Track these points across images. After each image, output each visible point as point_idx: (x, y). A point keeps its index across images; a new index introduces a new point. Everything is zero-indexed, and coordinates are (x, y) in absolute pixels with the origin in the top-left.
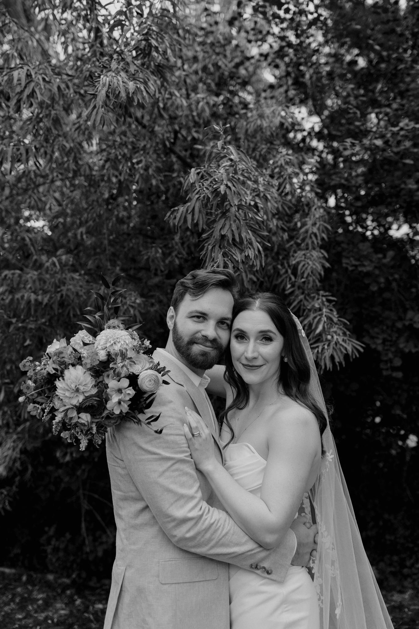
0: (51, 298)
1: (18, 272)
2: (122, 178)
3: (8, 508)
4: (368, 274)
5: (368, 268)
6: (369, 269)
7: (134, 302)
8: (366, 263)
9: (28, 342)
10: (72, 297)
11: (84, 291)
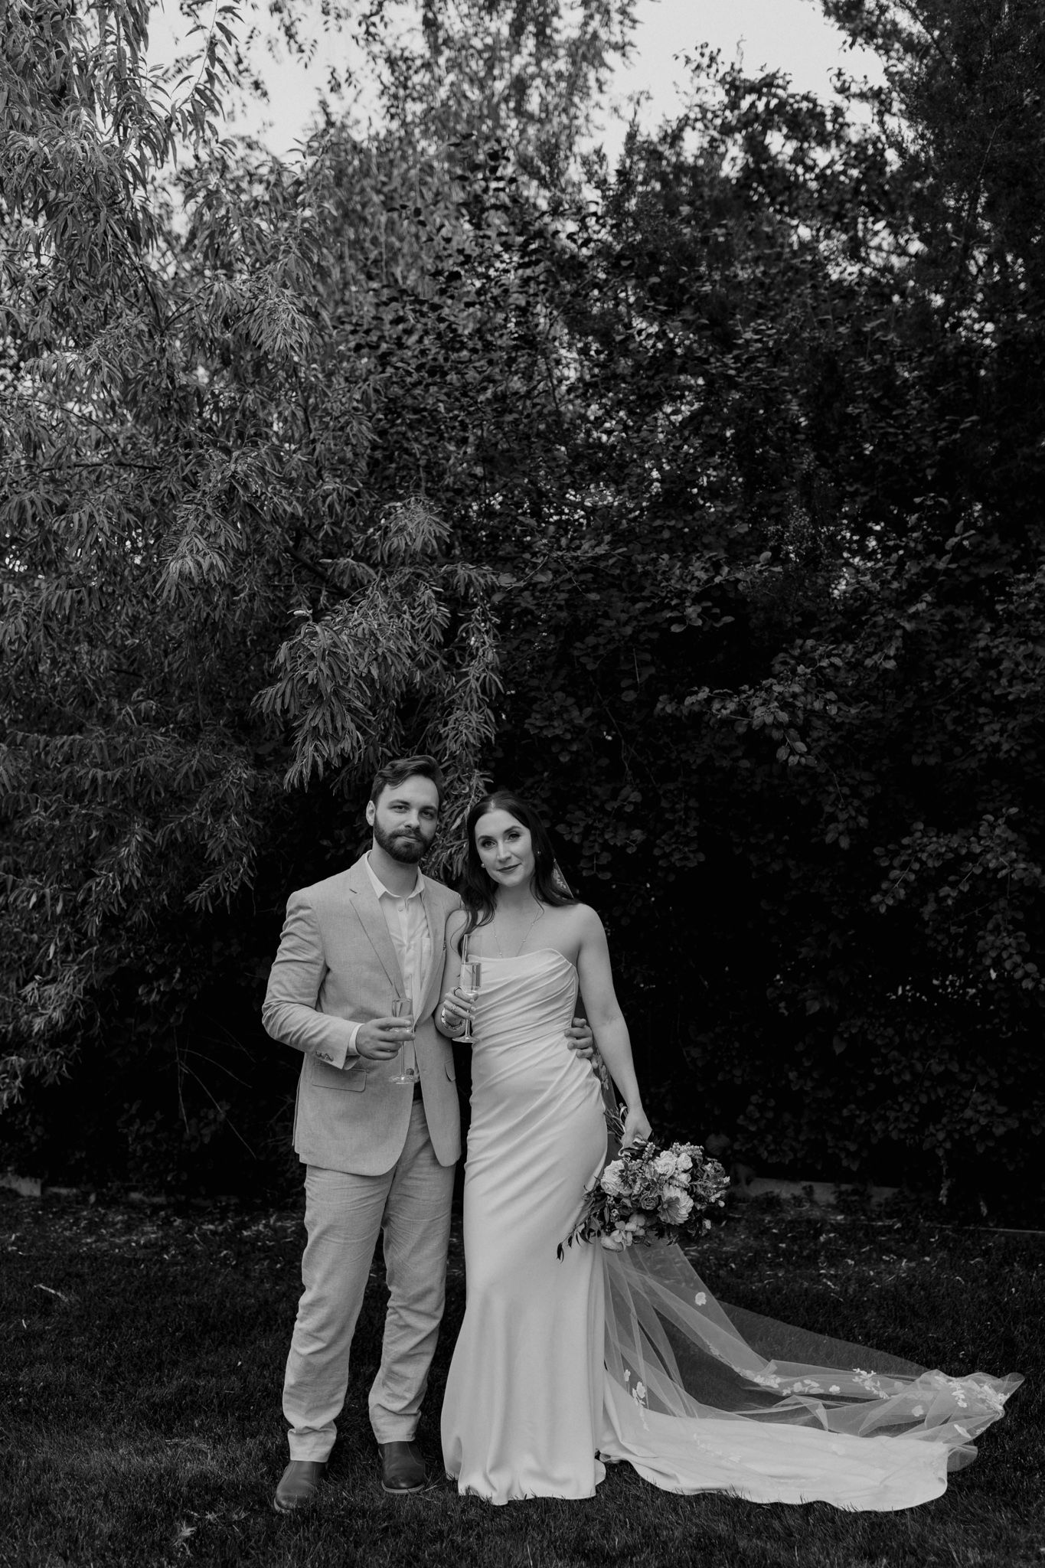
0: (124, 773)
1: (78, 737)
2: (216, 615)
3: (66, 1074)
4: (557, 738)
5: (558, 728)
6: (558, 732)
7: (240, 779)
8: (556, 724)
9: (94, 834)
10: (152, 771)
11: (169, 761)
